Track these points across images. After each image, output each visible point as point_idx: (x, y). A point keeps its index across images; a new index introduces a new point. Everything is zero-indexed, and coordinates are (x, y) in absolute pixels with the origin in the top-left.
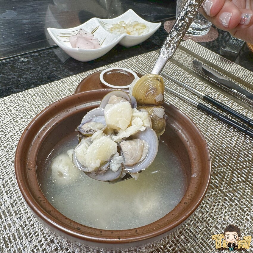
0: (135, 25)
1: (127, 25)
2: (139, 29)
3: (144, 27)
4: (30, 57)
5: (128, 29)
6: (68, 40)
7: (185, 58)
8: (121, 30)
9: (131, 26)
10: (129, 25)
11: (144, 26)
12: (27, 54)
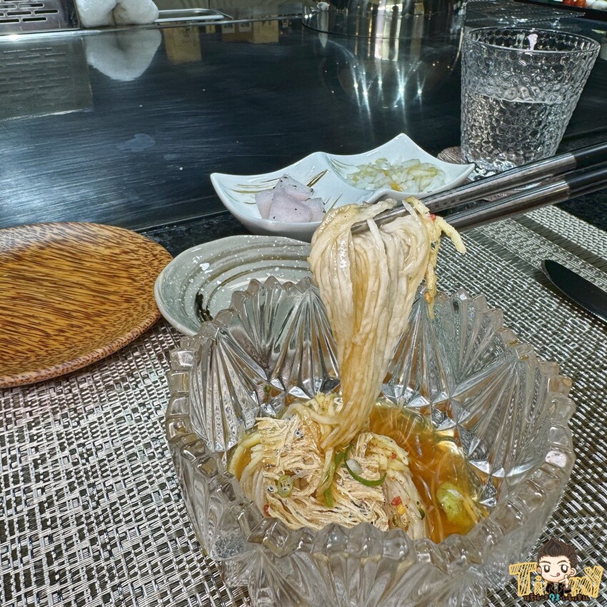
0: (411, 169)
1: (392, 169)
2: (421, 177)
3: (434, 173)
4: (166, 235)
5: (395, 177)
6: (254, 201)
7: (534, 247)
8: (377, 180)
9: (401, 169)
10: (396, 168)
11: (434, 171)
12: (161, 227)
